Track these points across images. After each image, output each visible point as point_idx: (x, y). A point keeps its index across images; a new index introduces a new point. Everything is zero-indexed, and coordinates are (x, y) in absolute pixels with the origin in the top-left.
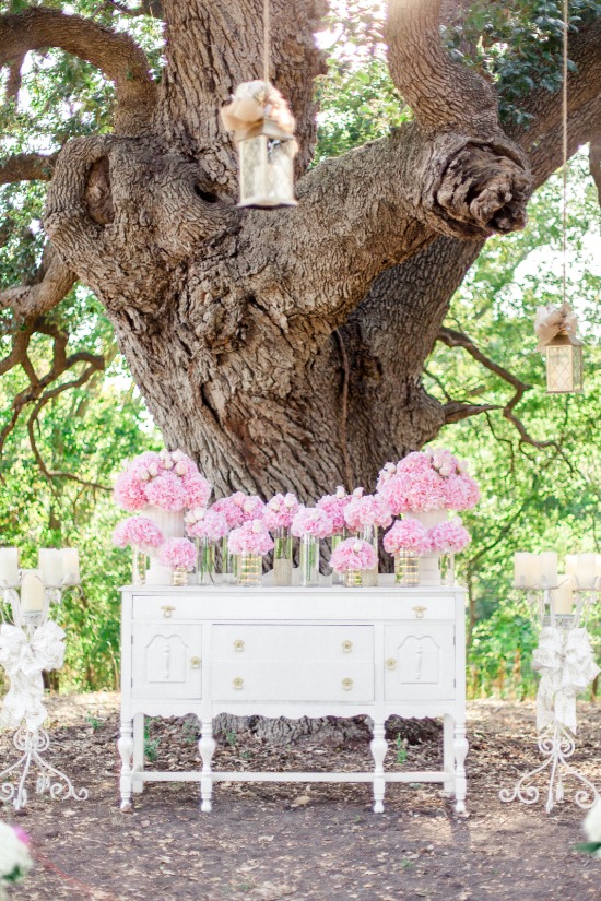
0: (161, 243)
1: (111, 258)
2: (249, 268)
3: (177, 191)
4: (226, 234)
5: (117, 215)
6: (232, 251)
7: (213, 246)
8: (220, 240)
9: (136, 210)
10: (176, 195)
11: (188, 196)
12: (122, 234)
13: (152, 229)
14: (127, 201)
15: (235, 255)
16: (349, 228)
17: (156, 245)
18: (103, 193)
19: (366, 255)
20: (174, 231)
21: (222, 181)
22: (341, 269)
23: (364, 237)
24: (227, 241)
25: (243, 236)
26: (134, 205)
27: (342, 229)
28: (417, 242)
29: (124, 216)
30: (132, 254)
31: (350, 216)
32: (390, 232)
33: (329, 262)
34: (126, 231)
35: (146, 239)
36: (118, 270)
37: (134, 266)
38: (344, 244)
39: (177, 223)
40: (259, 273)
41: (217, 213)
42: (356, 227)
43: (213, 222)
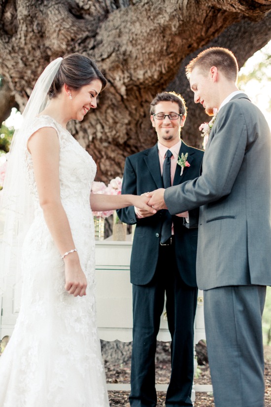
0: (47, 43)
1: (16, 55)
2: (101, 55)
3: (58, 10)
4: (87, 37)
5: (20, 26)
6: (90, 46)
7: (79, 44)
8: (84, 40)
9: (32, 22)
10: (57, 12)
11: (64, 13)
12: (23, 38)
13: (42, 35)
14: (27, 16)
15: (93, 48)
16: (167, 18)
17: (44, 45)
18: (13, 15)
19: (178, 40)
20: (55, 35)
21: (87, 7)
22: (161, 51)
23: (177, 24)
24: (88, 41)
25: (99, 38)
26: (30, 19)
27: (163, 20)
28: (212, 30)
29: (25, 25)
30: (29, 52)
31: (169, 10)
32: (195, 21)
33: (155, 45)
34: (26, 36)
35: (38, 42)
36: (20, 62)
37: (30, 59)
38: (164, 30)
39: (57, 29)
40: (109, 57)
41: (82, 24)
42: (172, 17)
43: (80, 30)
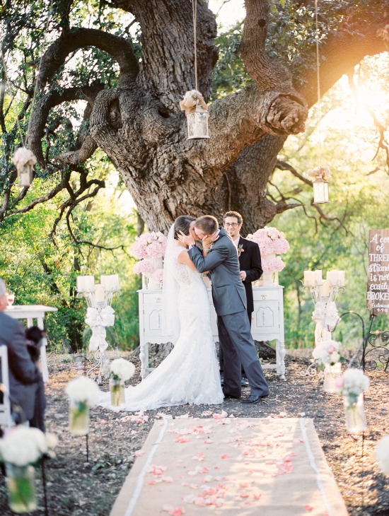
0: (144, 137)
1: (121, 145)
2: (185, 148)
3: (151, 113)
4: (173, 132)
5: (124, 125)
6: (176, 140)
7: (168, 138)
8: (171, 135)
9: (132, 123)
10: (150, 116)
11: (156, 116)
12: (126, 134)
13: (140, 131)
14: (128, 119)
15: (178, 142)
16: (229, 130)
17: (142, 138)
18: (116, 115)
19: (238, 142)
20: (150, 131)
21: (171, 108)
22: (226, 148)
23: (236, 134)
24: (174, 135)
25: (181, 133)
26: (131, 121)
27: (226, 131)
28: (259, 136)
29: (127, 125)
30: (131, 143)
31: (230, 125)
32: (248, 132)
33: (221, 144)
34: (128, 132)
35: (137, 136)
36: (125, 150)
37: (132, 147)
38: (227, 137)
39: (151, 128)
40: (190, 149)
41: (169, 123)
42: (232, 130)
43: (168, 127)
